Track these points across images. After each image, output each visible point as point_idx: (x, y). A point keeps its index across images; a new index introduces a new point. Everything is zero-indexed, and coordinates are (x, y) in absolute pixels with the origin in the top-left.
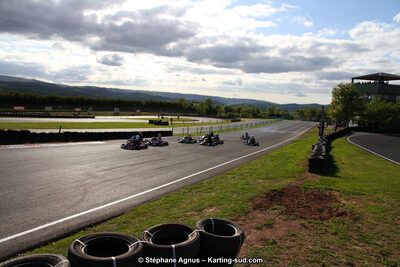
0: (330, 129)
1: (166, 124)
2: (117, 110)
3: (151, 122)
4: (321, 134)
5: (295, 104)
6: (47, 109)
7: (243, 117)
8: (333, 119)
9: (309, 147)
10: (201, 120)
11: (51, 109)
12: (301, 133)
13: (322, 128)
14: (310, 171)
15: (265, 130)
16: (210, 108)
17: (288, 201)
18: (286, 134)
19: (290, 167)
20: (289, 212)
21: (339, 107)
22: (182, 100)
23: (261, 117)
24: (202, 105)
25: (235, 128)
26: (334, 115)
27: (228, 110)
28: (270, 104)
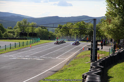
0: (105, 51)
4: (94, 58)
5: (57, 17)
8: (109, 37)
9: (79, 77)
12: (67, 59)
13: (94, 51)
15: (13, 56)
21: (116, 20)
23: (7, 38)
26: (110, 31)
28: (19, 17)
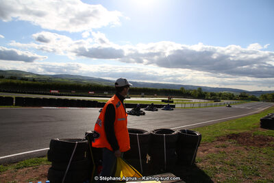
1: (172, 102)
2: (143, 94)
3: (163, 101)
6: (105, 93)
7: (223, 99)
10: (194, 100)
11: (107, 93)
14: (261, 127)
16: (200, 93)
17: (240, 139)
18: (252, 109)
19: (248, 125)
20: (239, 142)
22: (182, 89)
24: (195, 91)
25: (216, 105)
27: (212, 95)
